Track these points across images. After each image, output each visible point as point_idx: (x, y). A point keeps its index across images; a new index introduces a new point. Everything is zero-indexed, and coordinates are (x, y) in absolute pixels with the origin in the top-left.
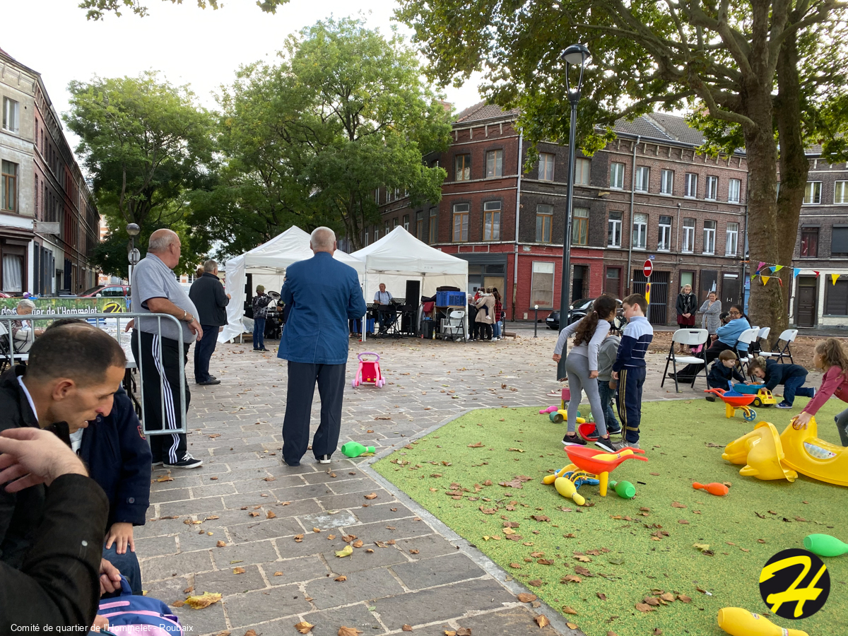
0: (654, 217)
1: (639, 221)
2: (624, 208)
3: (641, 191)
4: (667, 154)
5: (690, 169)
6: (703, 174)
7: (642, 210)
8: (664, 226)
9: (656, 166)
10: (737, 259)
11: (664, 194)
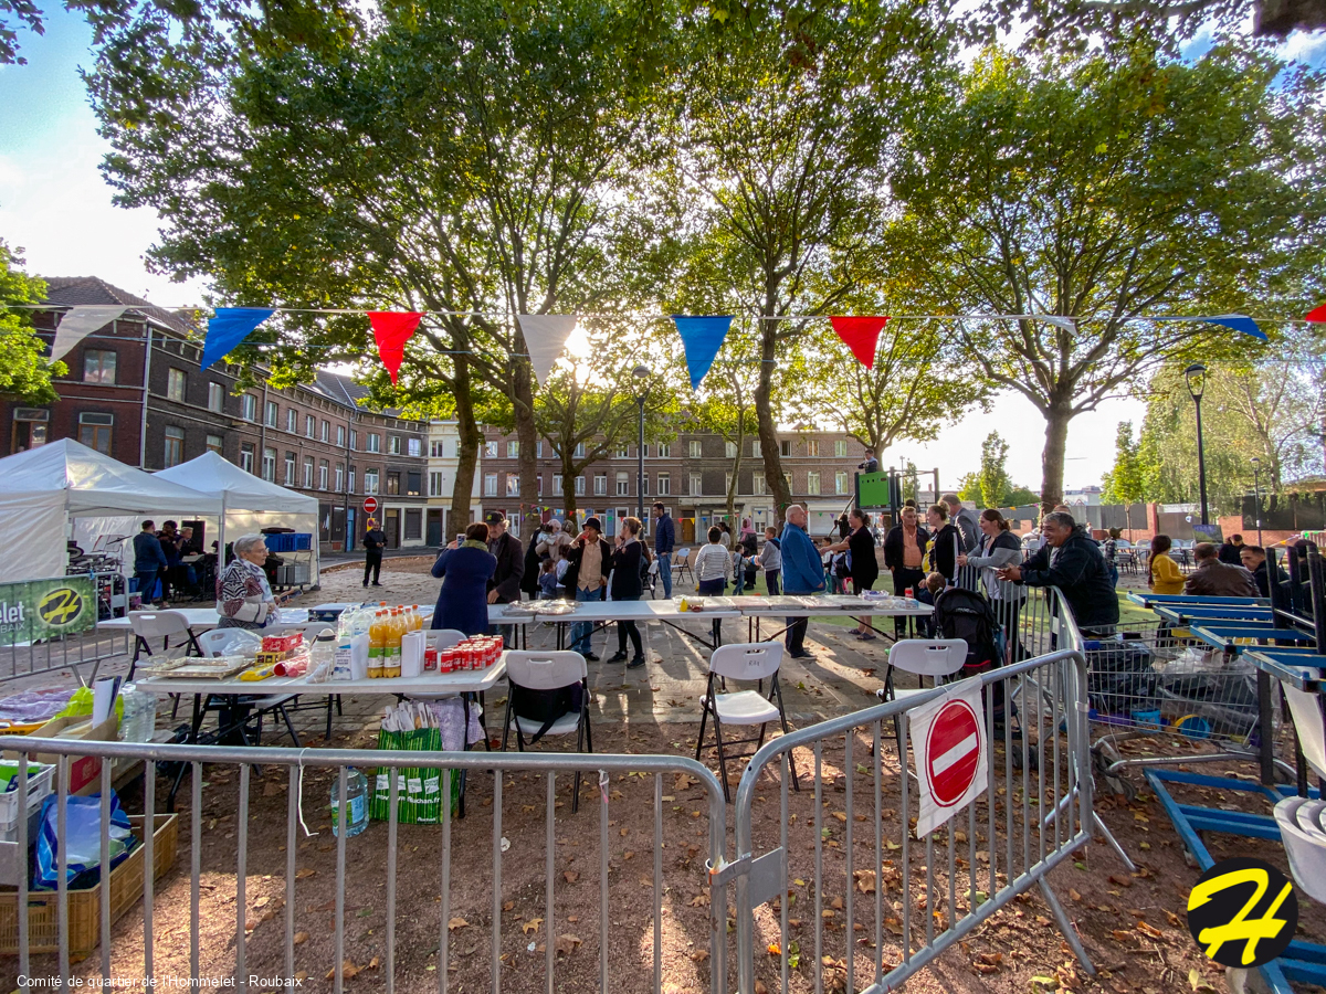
0: (282, 453)
1: (268, 455)
2: (256, 441)
3: (269, 426)
4: (292, 394)
5: (310, 411)
6: (318, 418)
7: (271, 444)
8: (290, 462)
9: (283, 404)
10: (342, 494)
11: (289, 431)
